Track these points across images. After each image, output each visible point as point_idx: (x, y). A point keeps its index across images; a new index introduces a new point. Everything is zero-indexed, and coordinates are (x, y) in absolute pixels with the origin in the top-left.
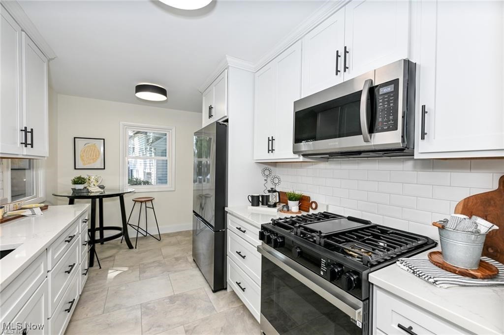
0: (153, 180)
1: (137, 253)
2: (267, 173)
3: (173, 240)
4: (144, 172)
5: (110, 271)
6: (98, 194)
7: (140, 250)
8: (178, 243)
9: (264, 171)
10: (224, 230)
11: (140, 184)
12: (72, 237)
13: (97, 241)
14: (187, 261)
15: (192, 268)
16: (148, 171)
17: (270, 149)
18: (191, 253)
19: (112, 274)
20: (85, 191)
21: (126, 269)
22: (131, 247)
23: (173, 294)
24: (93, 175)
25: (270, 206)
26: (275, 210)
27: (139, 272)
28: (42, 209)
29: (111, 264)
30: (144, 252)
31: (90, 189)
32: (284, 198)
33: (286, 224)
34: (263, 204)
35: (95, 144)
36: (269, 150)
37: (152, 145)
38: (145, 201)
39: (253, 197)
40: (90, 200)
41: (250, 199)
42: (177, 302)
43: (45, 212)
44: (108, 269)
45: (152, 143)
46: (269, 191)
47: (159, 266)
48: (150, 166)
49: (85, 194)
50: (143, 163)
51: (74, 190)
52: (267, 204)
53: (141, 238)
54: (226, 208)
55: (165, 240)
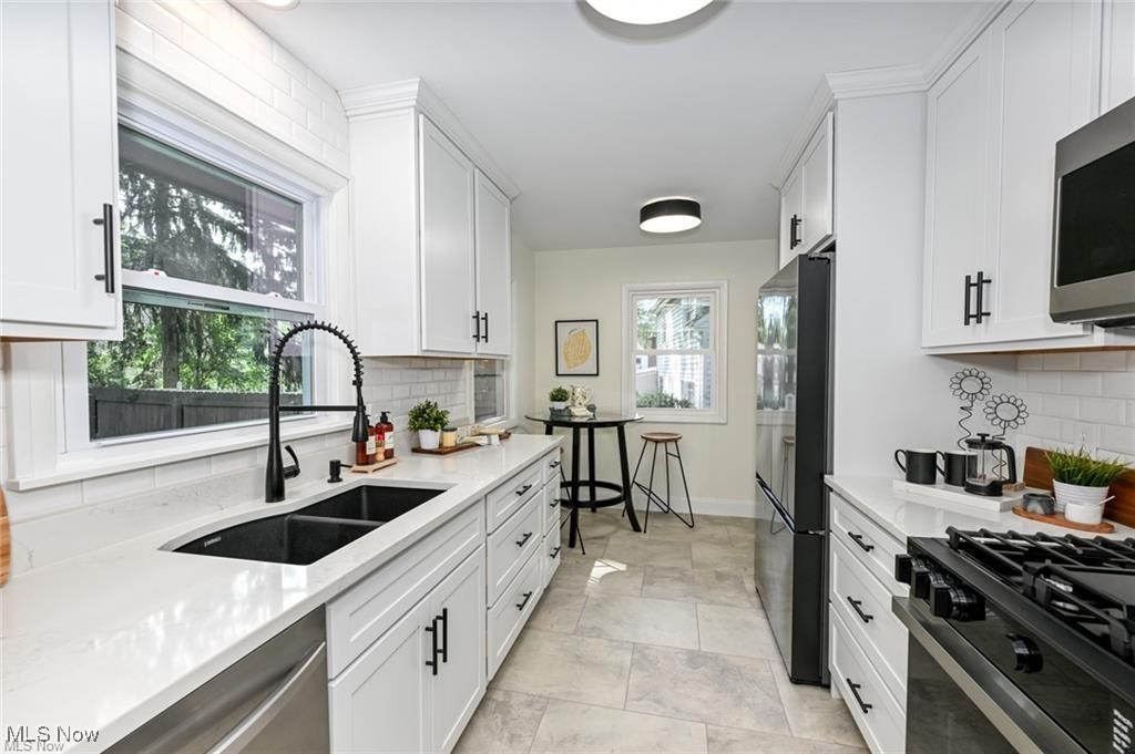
0: (697, 399)
1: (646, 542)
2: (971, 386)
3: (720, 532)
4: (682, 382)
5: (597, 563)
6: (584, 420)
7: (653, 538)
8: (728, 543)
9: (959, 381)
10: (821, 533)
11: (672, 405)
12: (526, 488)
13: (583, 505)
14: (741, 586)
15: (749, 605)
16: (687, 379)
17: (973, 311)
18: (751, 571)
19: (599, 570)
20: (566, 413)
21: (623, 567)
22: (636, 528)
23: (697, 648)
24: (578, 387)
25: (972, 490)
26: (991, 505)
27: (641, 580)
28: (502, 437)
29: (601, 551)
30: (660, 543)
31: (573, 410)
32: (1047, 471)
33: (996, 553)
34: (949, 480)
35: (583, 331)
36: (968, 317)
37: (696, 324)
38: (666, 441)
39: (910, 455)
40: (571, 429)
41: (903, 461)
42: (703, 668)
43: (504, 442)
44: (595, 560)
45: (695, 320)
46: (972, 444)
47: (680, 579)
48: (692, 369)
49: (566, 419)
50: (680, 362)
51: (552, 410)
52: (964, 483)
53: (656, 515)
54: (826, 476)
55: (704, 530)
